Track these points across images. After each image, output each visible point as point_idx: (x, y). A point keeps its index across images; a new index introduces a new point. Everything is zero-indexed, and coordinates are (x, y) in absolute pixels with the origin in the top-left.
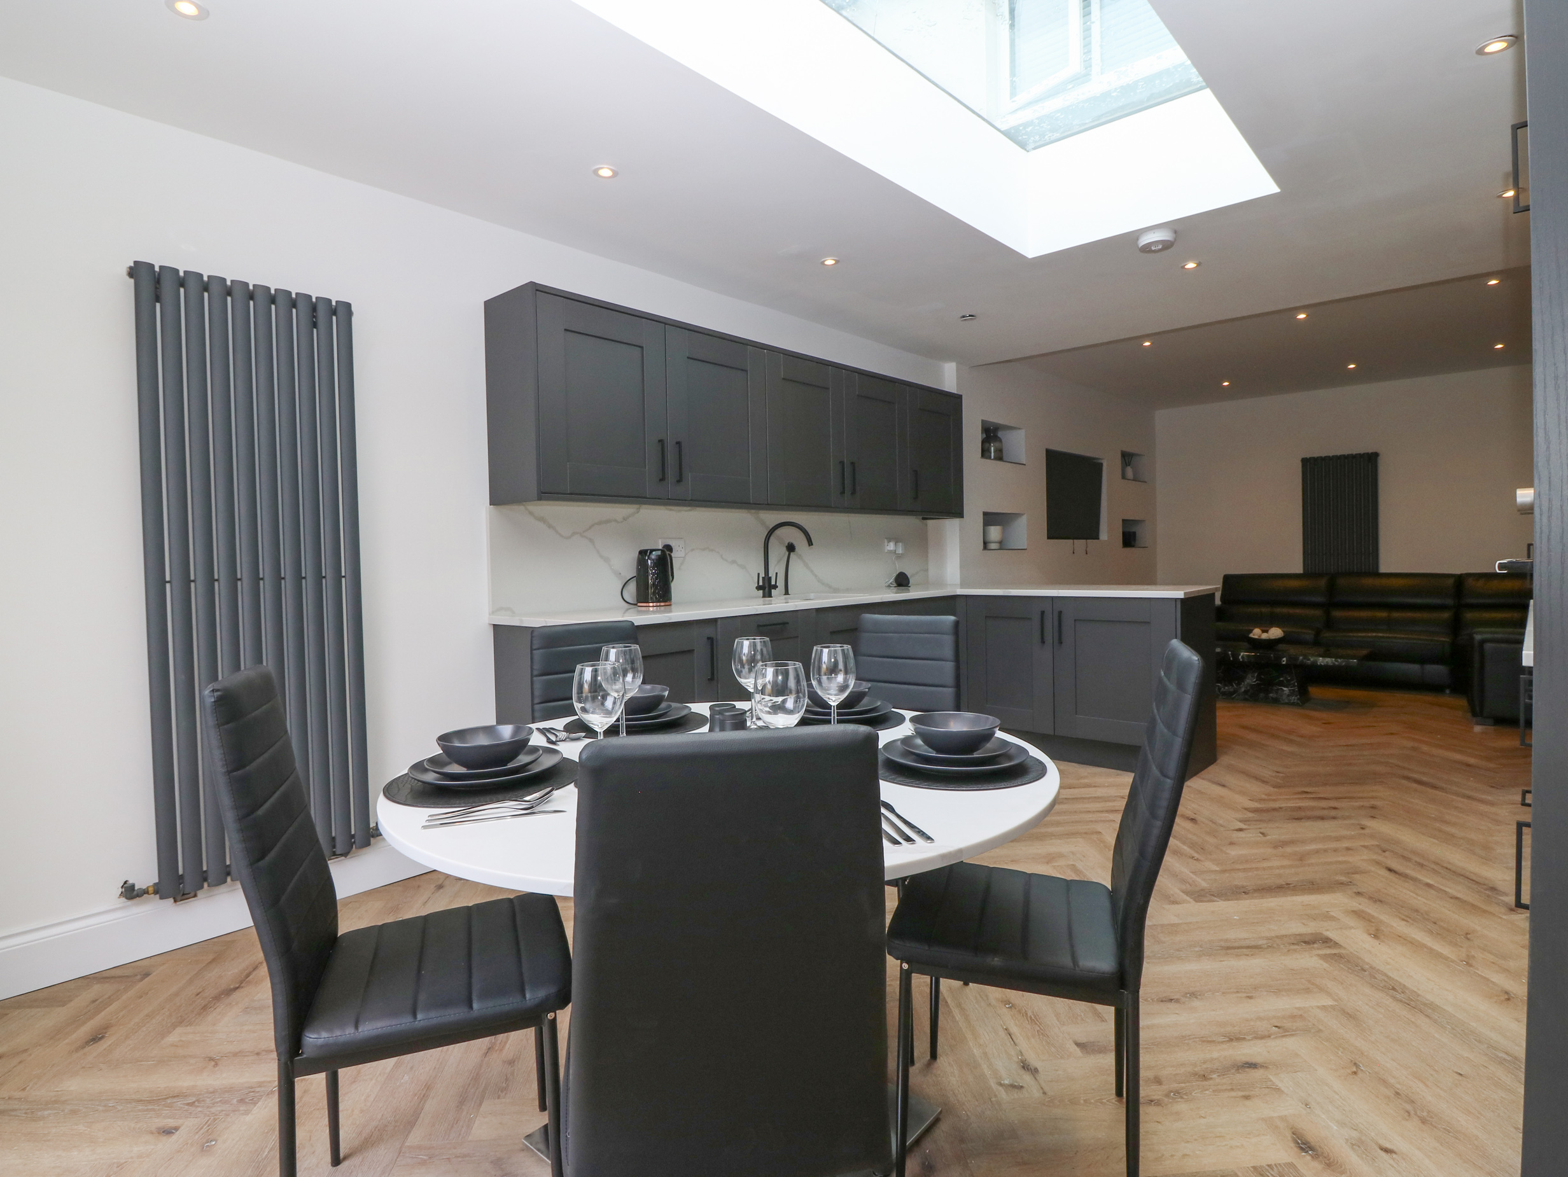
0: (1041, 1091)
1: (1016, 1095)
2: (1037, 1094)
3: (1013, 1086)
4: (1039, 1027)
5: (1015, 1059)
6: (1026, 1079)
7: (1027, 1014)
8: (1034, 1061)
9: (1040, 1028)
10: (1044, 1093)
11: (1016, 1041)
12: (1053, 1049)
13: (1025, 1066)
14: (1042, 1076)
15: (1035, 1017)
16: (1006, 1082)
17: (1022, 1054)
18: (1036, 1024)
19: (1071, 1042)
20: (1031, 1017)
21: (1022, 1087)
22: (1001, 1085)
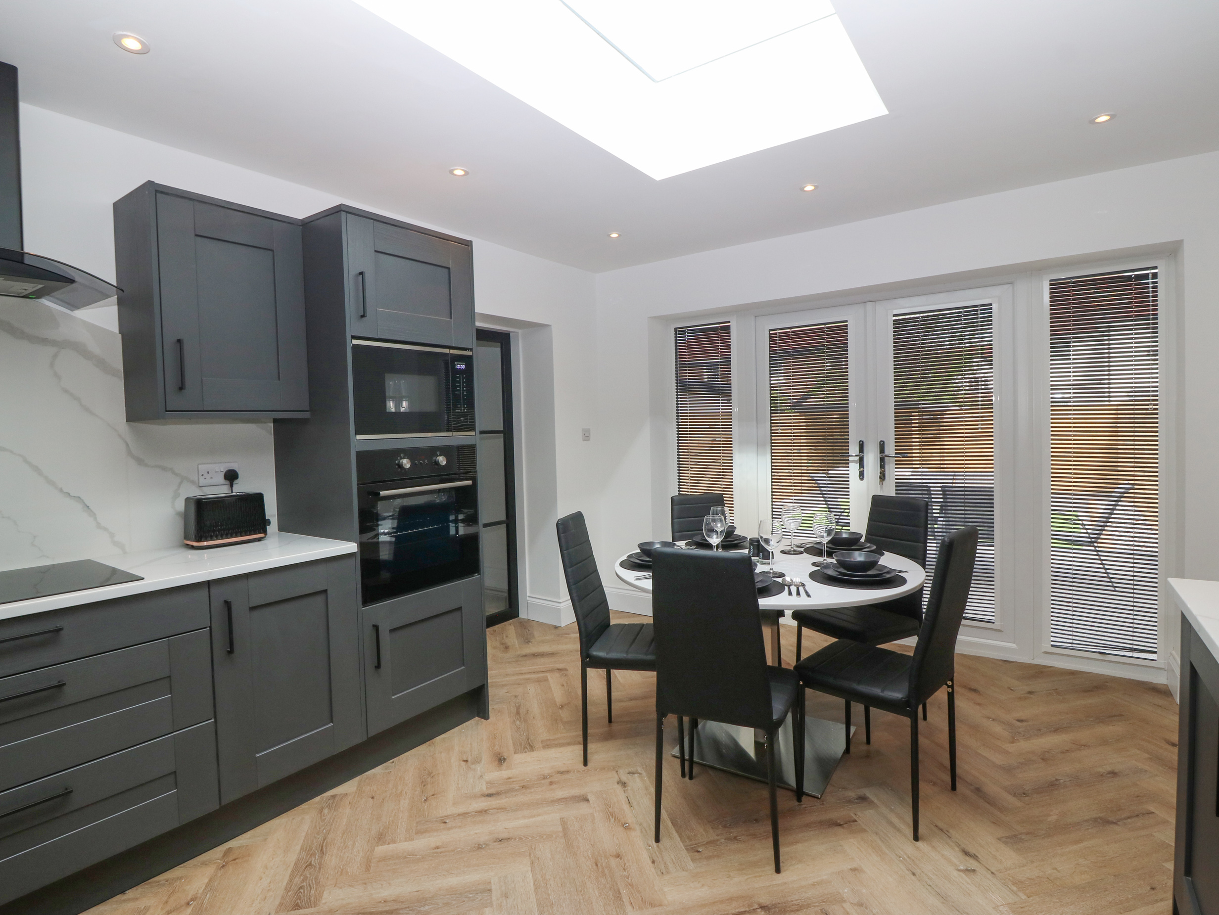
0: (618, 772)
1: (632, 770)
2: (621, 771)
3: (633, 773)
4: (609, 811)
5: (629, 788)
6: (624, 778)
7: (615, 819)
8: (619, 788)
9: (608, 809)
10: (617, 772)
11: (626, 799)
12: (604, 796)
13: (624, 784)
14: (616, 779)
15: (609, 817)
16: (636, 775)
17: (624, 791)
18: (610, 813)
19: (591, 801)
20: (612, 817)
21: (628, 774)
22: (639, 773)
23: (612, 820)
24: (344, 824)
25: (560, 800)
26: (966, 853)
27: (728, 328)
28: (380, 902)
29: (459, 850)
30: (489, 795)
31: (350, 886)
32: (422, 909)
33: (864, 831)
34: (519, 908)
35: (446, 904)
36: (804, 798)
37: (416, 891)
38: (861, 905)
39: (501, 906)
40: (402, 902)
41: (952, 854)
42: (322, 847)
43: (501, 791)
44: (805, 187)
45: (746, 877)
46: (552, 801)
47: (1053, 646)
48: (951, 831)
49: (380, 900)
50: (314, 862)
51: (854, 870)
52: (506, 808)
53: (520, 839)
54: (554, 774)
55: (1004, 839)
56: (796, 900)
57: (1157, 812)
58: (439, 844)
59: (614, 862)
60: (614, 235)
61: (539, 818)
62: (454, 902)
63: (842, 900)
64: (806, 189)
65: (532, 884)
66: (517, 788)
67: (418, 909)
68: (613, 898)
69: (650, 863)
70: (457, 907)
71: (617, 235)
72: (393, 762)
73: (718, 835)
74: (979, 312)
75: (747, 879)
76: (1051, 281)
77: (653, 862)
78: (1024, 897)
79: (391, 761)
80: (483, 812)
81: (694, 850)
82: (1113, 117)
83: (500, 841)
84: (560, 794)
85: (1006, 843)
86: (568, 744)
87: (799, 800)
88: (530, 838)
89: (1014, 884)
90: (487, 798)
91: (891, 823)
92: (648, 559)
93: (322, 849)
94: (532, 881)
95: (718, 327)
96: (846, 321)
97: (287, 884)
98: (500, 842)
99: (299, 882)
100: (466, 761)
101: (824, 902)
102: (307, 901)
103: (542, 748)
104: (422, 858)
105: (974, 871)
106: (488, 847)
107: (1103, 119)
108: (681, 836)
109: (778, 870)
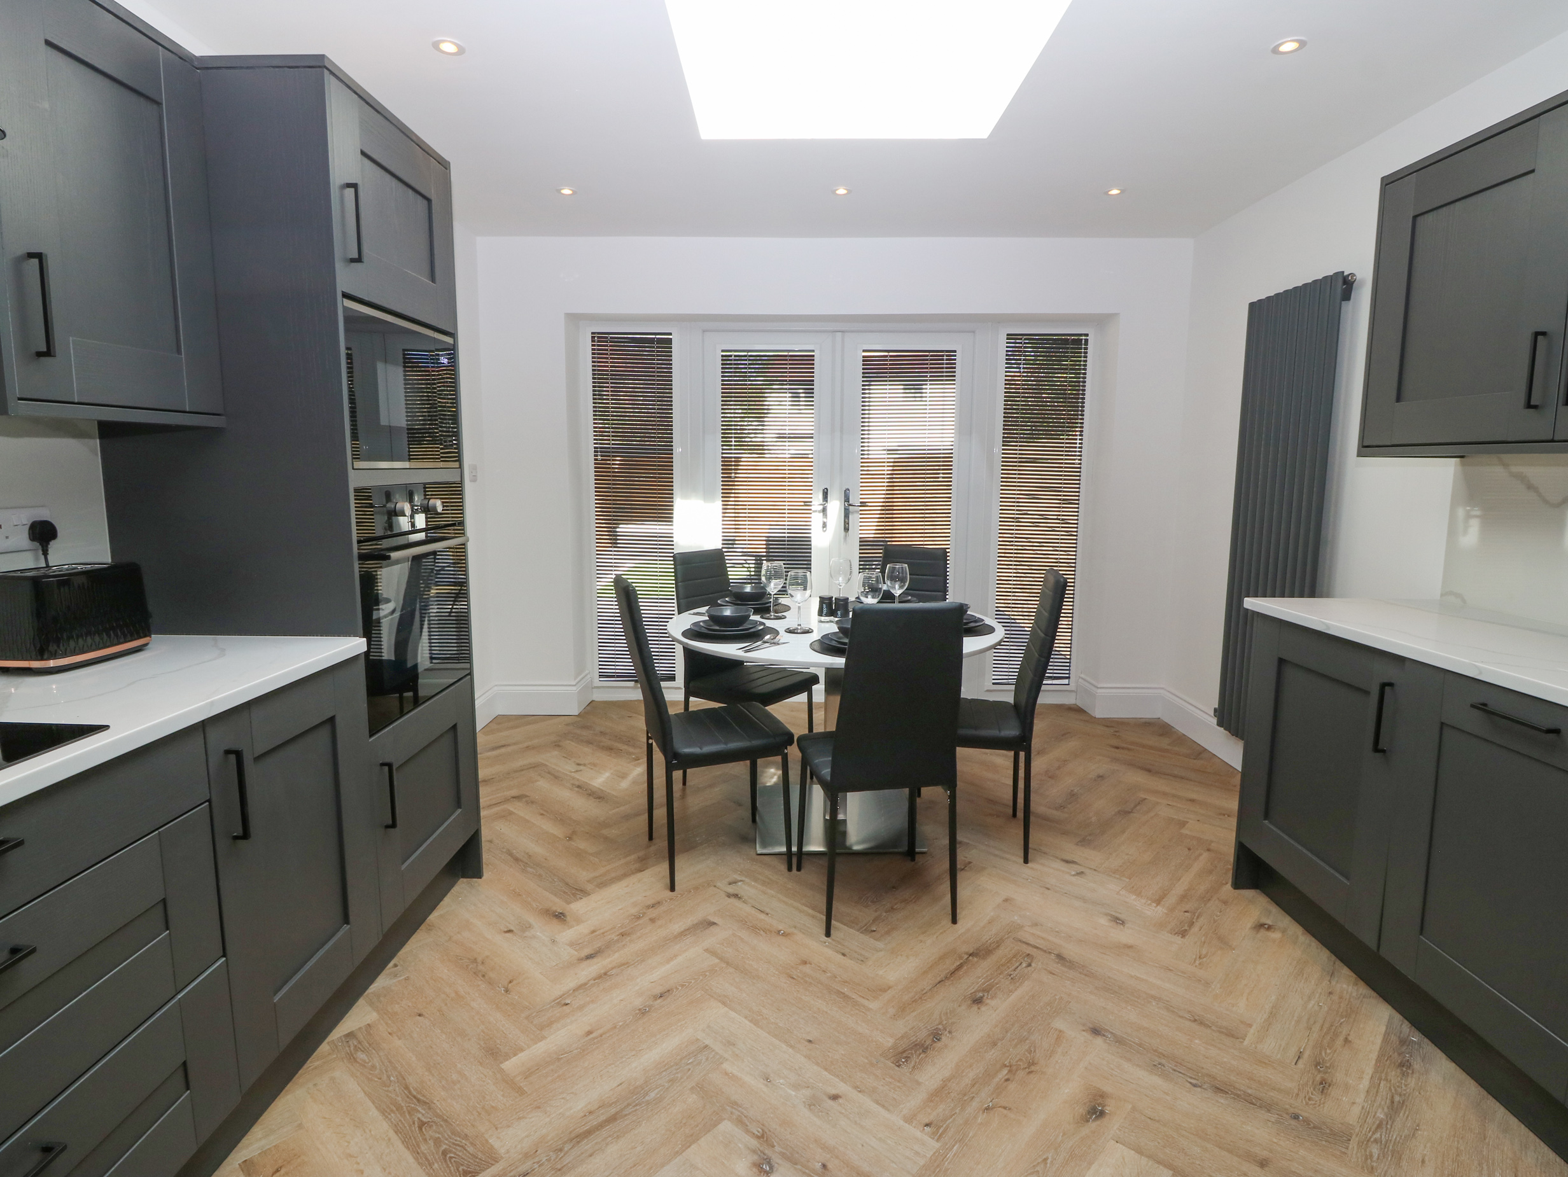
1: (730, 879)
2: (719, 885)
3: (735, 883)
4: (747, 925)
5: (747, 899)
6: (731, 890)
7: (764, 931)
8: (734, 901)
9: (745, 924)
10: (715, 886)
11: (754, 909)
12: (727, 913)
13: (736, 896)
14: (722, 894)
15: (754, 931)
16: (740, 884)
17: (744, 902)
18: (751, 927)
19: (719, 923)
20: (758, 930)
21: (730, 885)
22: (742, 882)
23: (762, 932)
24: (414, 1059)
25: (683, 934)
26: (1067, 862)
27: (670, 341)
28: (585, 1116)
29: (621, 1024)
30: (589, 957)
31: (520, 1118)
32: (647, 1098)
33: (984, 869)
34: (760, 1049)
35: (672, 1081)
36: (917, 857)
37: (618, 1086)
38: (1036, 925)
39: (737, 1055)
40: (615, 1103)
41: (1059, 865)
42: (415, 1097)
43: (600, 948)
44: (837, 190)
45: (935, 936)
46: (676, 937)
47: (994, 684)
48: (1041, 848)
49: (582, 1114)
50: (425, 1118)
51: (1006, 900)
52: (627, 963)
53: (682, 986)
54: (645, 911)
55: (1080, 844)
56: (990, 939)
57: (1148, 798)
58: (588, 1028)
59: (807, 969)
60: (567, 191)
61: (680, 959)
62: (679, 1075)
63: (1021, 927)
64: (838, 192)
65: (747, 1022)
66: (616, 938)
67: (644, 1100)
68: (841, 1000)
69: (842, 957)
70: (687, 1078)
71: (570, 192)
72: (396, 966)
73: (876, 911)
74: (945, 358)
75: (937, 937)
76: (1008, 335)
77: (844, 955)
78: (1127, 880)
79: (391, 964)
80: (603, 976)
81: (867, 930)
82: (1122, 191)
83: (661, 996)
84: (677, 927)
85: (1082, 846)
86: (625, 876)
87: (913, 860)
88: (693, 981)
89: (1114, 873)
90: (588, 961)
91: (996, 856)
92: (718, 628)
93: (418, 1100)
94: (744, 1019)
95: (654, 338)
96: (813, 351)
97: (416, 1159)
98: (662, 999)
99: (432, 1148)
100: (510, 931)
101: (1010, 932)
102: (475, 1161)
103: (597, 889)
104: (584, 1050)
105: (1082, 873)
106: (653, 1008)
107: (1115, 192)
108: (842, 923)
109: (954, 921)
